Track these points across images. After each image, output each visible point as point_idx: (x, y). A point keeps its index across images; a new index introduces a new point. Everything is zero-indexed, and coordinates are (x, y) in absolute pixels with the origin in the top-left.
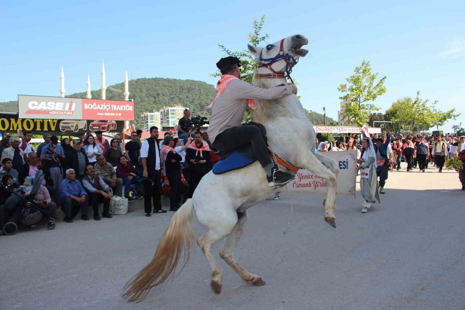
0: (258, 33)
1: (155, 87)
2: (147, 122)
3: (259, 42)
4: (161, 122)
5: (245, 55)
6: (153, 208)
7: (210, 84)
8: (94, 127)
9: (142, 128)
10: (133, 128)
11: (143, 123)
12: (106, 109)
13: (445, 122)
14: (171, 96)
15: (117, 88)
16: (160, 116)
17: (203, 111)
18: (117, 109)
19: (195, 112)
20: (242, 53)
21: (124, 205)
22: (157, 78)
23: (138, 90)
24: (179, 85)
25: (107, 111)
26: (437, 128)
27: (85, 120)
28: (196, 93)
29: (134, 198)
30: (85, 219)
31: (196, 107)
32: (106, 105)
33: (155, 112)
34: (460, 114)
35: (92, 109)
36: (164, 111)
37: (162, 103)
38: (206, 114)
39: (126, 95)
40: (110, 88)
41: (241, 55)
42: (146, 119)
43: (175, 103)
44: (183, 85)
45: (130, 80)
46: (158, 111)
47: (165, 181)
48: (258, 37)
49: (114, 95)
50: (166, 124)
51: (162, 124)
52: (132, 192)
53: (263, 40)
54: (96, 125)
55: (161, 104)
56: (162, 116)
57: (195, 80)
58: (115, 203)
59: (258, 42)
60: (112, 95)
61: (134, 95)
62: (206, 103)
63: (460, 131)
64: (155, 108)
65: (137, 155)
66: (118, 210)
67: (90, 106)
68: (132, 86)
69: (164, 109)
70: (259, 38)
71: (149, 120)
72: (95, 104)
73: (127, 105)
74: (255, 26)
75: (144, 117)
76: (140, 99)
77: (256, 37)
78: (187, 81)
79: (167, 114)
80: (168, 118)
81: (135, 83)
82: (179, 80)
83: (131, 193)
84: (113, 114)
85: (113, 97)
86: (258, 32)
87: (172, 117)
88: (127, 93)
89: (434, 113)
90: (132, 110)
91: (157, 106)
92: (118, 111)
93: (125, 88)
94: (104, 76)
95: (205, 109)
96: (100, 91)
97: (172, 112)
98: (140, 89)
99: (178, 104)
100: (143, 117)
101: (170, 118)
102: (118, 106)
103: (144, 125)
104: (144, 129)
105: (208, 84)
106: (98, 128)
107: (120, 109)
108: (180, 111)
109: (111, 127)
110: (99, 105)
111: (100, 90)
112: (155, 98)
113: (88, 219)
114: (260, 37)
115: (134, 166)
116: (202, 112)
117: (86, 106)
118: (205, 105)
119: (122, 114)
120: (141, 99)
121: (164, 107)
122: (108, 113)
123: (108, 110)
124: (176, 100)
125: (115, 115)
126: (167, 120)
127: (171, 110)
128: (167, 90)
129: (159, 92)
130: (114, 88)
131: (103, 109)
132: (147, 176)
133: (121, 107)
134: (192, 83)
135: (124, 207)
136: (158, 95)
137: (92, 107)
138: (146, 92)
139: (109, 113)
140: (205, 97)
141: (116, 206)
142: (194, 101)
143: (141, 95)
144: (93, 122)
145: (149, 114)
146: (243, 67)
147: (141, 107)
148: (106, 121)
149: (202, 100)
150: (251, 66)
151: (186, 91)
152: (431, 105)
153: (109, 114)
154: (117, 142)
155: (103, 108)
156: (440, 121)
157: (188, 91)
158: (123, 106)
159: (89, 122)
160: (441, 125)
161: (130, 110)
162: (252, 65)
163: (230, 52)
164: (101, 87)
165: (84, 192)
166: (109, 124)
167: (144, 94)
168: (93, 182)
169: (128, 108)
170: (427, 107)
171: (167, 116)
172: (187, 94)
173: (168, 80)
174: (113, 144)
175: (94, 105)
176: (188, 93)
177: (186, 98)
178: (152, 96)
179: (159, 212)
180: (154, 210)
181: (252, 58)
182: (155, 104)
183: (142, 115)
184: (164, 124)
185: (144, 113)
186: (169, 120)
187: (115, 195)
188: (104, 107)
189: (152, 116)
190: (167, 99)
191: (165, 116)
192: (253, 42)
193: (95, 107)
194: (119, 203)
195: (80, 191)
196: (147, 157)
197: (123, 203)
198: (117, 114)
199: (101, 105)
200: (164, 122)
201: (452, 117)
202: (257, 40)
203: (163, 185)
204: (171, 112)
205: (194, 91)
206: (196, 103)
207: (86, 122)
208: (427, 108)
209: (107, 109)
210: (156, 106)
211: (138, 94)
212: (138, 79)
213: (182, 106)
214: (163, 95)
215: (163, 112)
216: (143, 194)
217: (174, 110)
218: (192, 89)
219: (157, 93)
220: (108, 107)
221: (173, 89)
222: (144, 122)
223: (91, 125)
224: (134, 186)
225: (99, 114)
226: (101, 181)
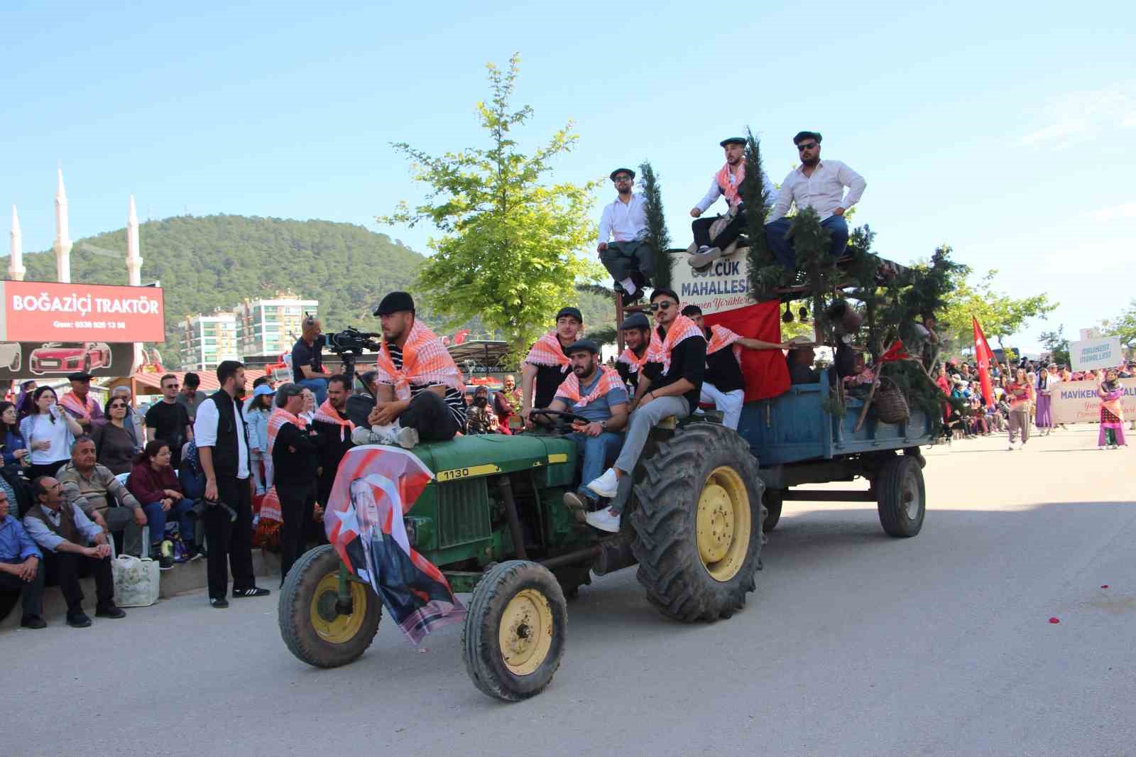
0: (505, 102)
1: (217, 240)
2: (198, 343)
3: (509, 126)
4: (239, 342)
5: (471, 160)
6: (230, 586)
7: (378, 232)
8: (44, 364)
9: (183, 361)
10: (157, 360)
11: (184, 346)
12: (80, 309)
13: (1020, 326)
14: (266, 267)
15: (104, 246)
16: (235, 325)
17: (358, 308)
18: (113, 311)
19: (335, 311)
20: (464, 155)
21: (149, 580)
22: (222, 216)
23: (169, 252)
24: (288, 238)
25: (83, 314)
26: (1000, 341)
27: (13, 343)
28: (338, 258)
29: (177, 558)
30: (34, 626)
31: (339, 298)
32: (77, 299)
33: (221, 314)
34: (1059, 304)
35: (38, 308)
36: (248, 310)
37: (241, 288)
38: (367, 316)
39: (132, 265)
40: (84, 244)
41: (461, 163)
42: (193, 335)
43: (279, 287)
44: (301, 238)
45: (144, 220)
46: (229, 311)
47: (263, 509)
48: (505, 111)
49: (95, 265)
50: (253, 347)
51: (243, 348)
52: (171, 544)
53: (518, 120)
54: (51, 357)
55: (238, 291)
56: (240, 324)
57: (336, 221)
58: (123, 577)
59: (505, 125)
60: (89, 265)
61: (156, 267)
62: (366, 287)
63: (1061, 347)
64: (219, 301)
65: (180, 437)
66: (131, 596)
67: (30, 303)
68: (149, 240)
69: (246, 306)
70: (508, 116)
71: (203, 339)
72: (45, 296)
73: (142, 298)
74: (494, 84)
75: (187, 328)
76: (173, 277)
77: (499, 112)
78: (312, 223)
79: (254, 318)
80: (259, 330)
81: (159, 229)
82: (289, 221)
83: (169, 547)
84: (100, 325)
85: (93, 271)
86: (503, 99)
87: (269, 329)
88: (136, 260)
89: (989, 302)
90: (157, 312)
91: (226, 295)
92: (117, 316)
93: (130, 245)
94: (64, 210)
95: (366, 304)
96: (53, 255)
97: (270, 314)
98: (175, 248)
99: (287, 291)
100: (184, 328)
101: (264, 329)
102: (117, 302)
103: (189, 353)
104: (189, 364)
105: (372, 233)
106: (55, 364)
107: (121, 311)
108: (293, 311)
109: (95, 362)
110: (57, 300)
111: (52, 250)
112: (219, 273)
113: (45, 626)
114: (509, 111)
115: (177, 471)
116: (356, 311)
117: (19, 303)
118: (365, 291)
119: (127, 325)
120: (177, 277)
121: (247, 299)
122: (86, 323)
123: (87, 313)
124: (281, 278)
125: (107, 326)
126: (256, 335)
127: (267, 307)
128: (253, 252)
129: (231, 254)
130: (95, 244)
131: (70, 310)
132: (216, 497)
133: (126, 304)
134: (327, 228)
135: (148, 586)
136: (228, 264)
137: (37, 304)
138: (191, 256)
139: (87, 321)
140: (363, 269)
141: (126, 584)
142: (334, 280)
143: (179, 265)
144: (41, 347)
145: (203, 320)
146: (468, 194)
147: (178, 300)
148: (81, 345)
149: (355, 277)
150: (488, 190)
151: (309, 252)
152: (980, 281)
153: (88, 325)
154: (122, 405)
155: (71, 306)
156: (1005, 323)
157: (314, 253)
158: (129, 301)
159: (27, 348)
160: (1009, 334)
161: (152, 312)
162: (492, 188)
163: (429, 158)
164: (55, 242)
165: (31, 550)
166: (90, 352)
167: (185, 264)
168: (57, 522)
169: (144, 307)
170: (969, 288)
171: (256, 325)
172: (313, 262)
173: (255, 222)
174: (113, 411)
175: (41, 300)
176: (316, 259)
177: (309, 272)
178: (210, 268)
179: (247, 596)
180: (235, 588)
181: (491, 169)
182: (221, 292)
183: (183, 324)
184: (246, 348)
185: (188, 316)
186: (261, 337)
187: (121, 553)
188: (74, 303)
189: (212, 325)
190: (253, 274)
191: (250, 326)
192: (492, 126)
193: (46, 304)
194: (135, 574)
195: (21, 547)
196: (214, 445)
197: (145, 573)
198: (114, 324)
199: (65, 299)
200: (247, 341)
201: (1038, 312)
202: (502, 120)
203: (256, 520)
204: (267, 314)
205: (332, 251)
206: (340, 286)
207: (17, 349)
208: (970, 291)
209: (84, 311)
210: (221, 296)
211: (169, 263)
212: (167, 221)
213: (298, 294)
214: (243, 265)
215: (244, 312)
216: (201, 546)
217: (275, 308)
218: (327, 247)
219: (224, 259)
220: (84, 305)
221: (270, 247)
222: (189, 344)
223: (32, 357)
224: (175, 526)
225: (58, 324)
226: (79, 516)
